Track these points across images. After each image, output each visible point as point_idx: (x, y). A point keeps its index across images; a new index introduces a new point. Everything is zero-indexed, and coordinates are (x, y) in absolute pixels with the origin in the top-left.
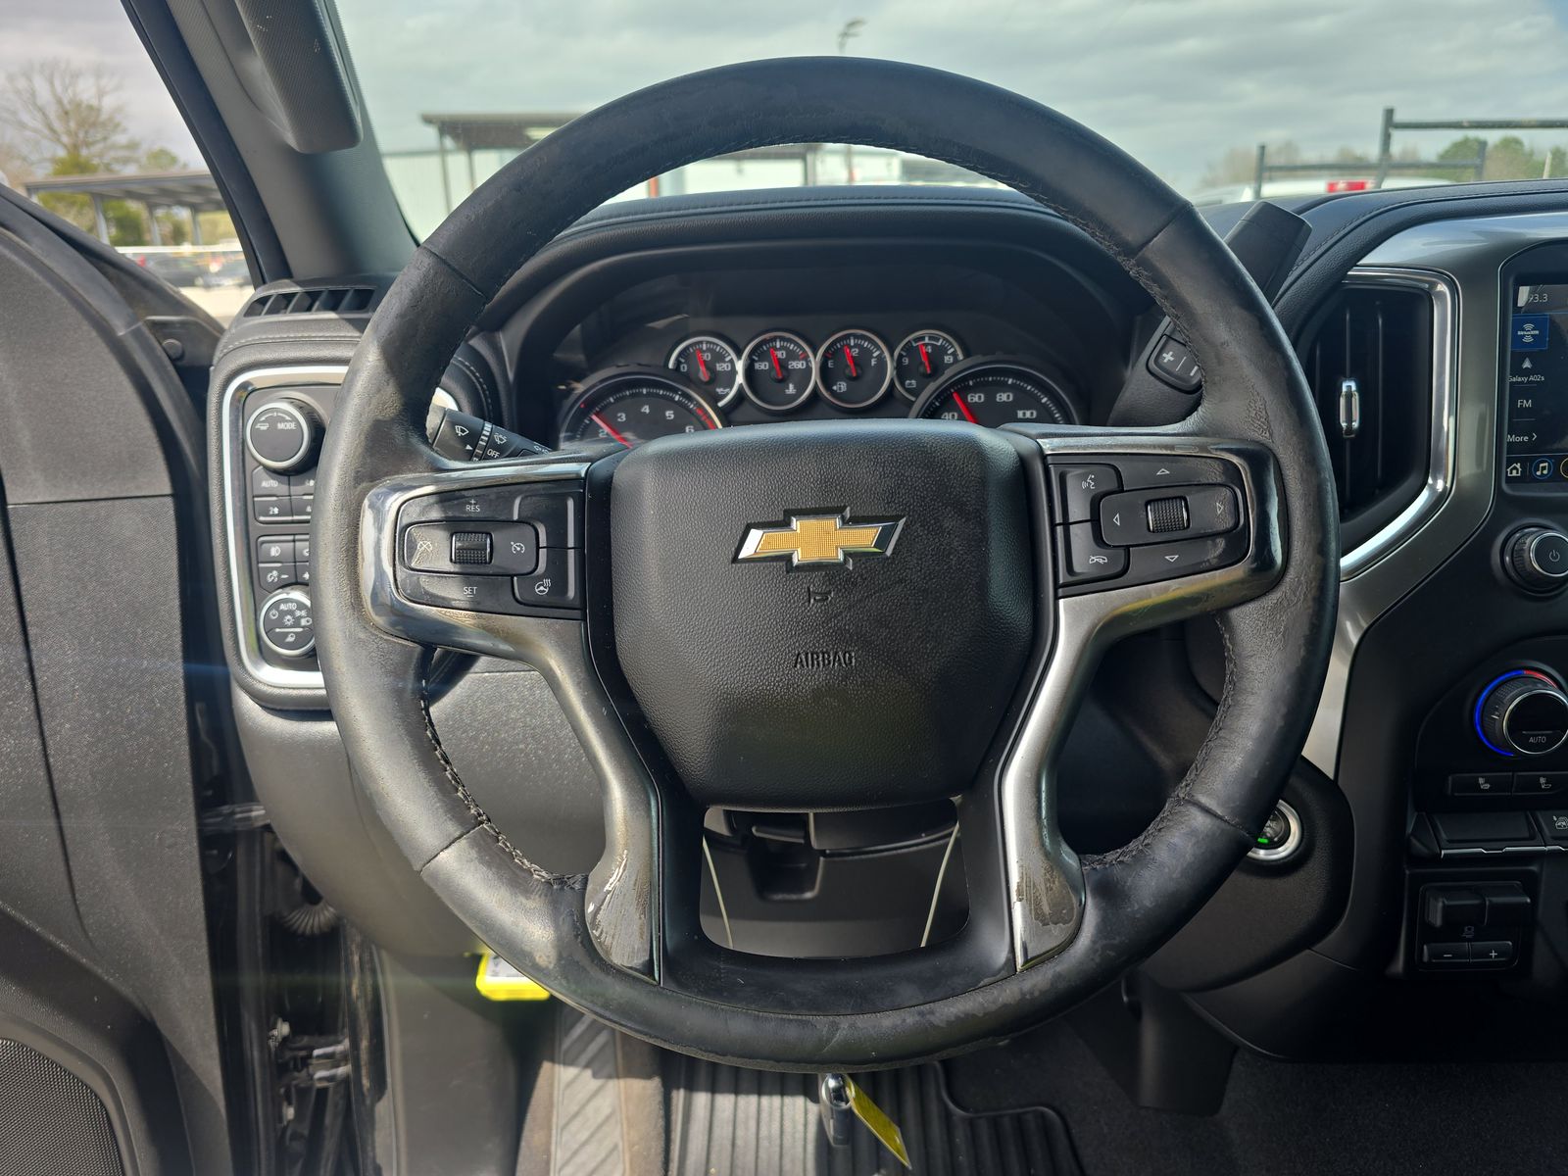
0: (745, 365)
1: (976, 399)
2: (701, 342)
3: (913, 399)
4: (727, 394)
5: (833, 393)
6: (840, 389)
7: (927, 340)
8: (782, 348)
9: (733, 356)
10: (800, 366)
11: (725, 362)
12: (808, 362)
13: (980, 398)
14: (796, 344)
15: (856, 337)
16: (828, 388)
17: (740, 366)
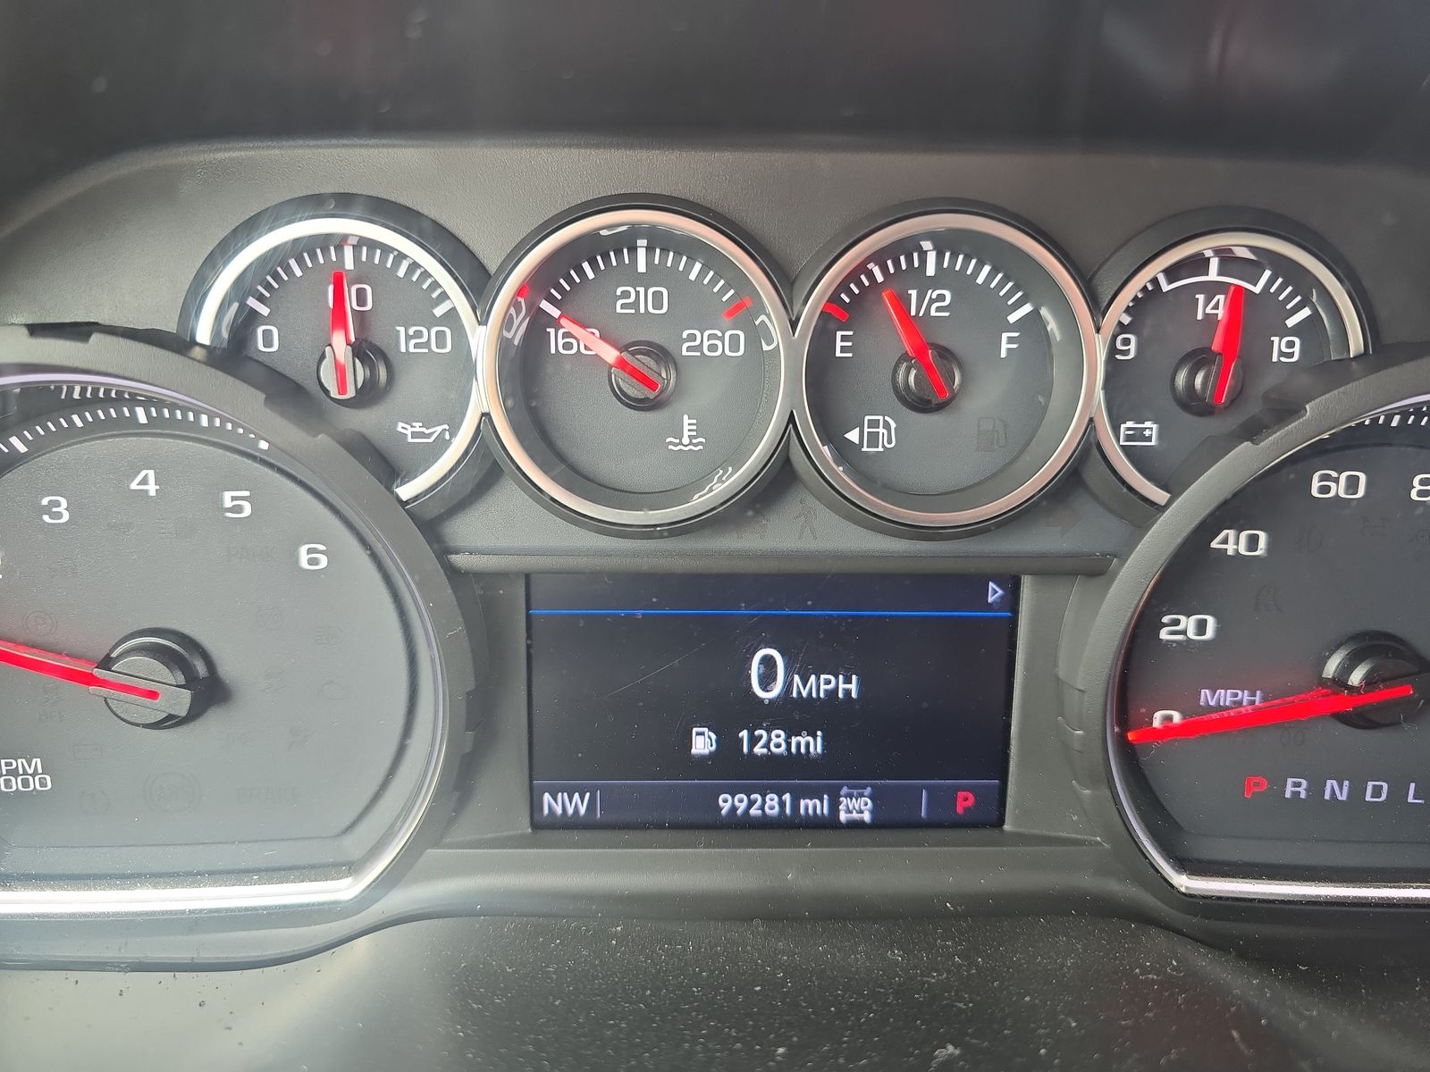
0: (504, 346)
1: (1339, 489)
2: (340, 241)
3: (1159, 496)
4: (441, 445)
5: (845, 453)
6: (873, 440)
7: (1213, 275)
8: (654, 275)
9: (458, 299)
10: (723, 348)
11: (432, 321)
12: (756, 335)
13: (1352, 484)
14: (713, 259)
15: (946, 241)
16: (831, 431)
17: (482, 341)
